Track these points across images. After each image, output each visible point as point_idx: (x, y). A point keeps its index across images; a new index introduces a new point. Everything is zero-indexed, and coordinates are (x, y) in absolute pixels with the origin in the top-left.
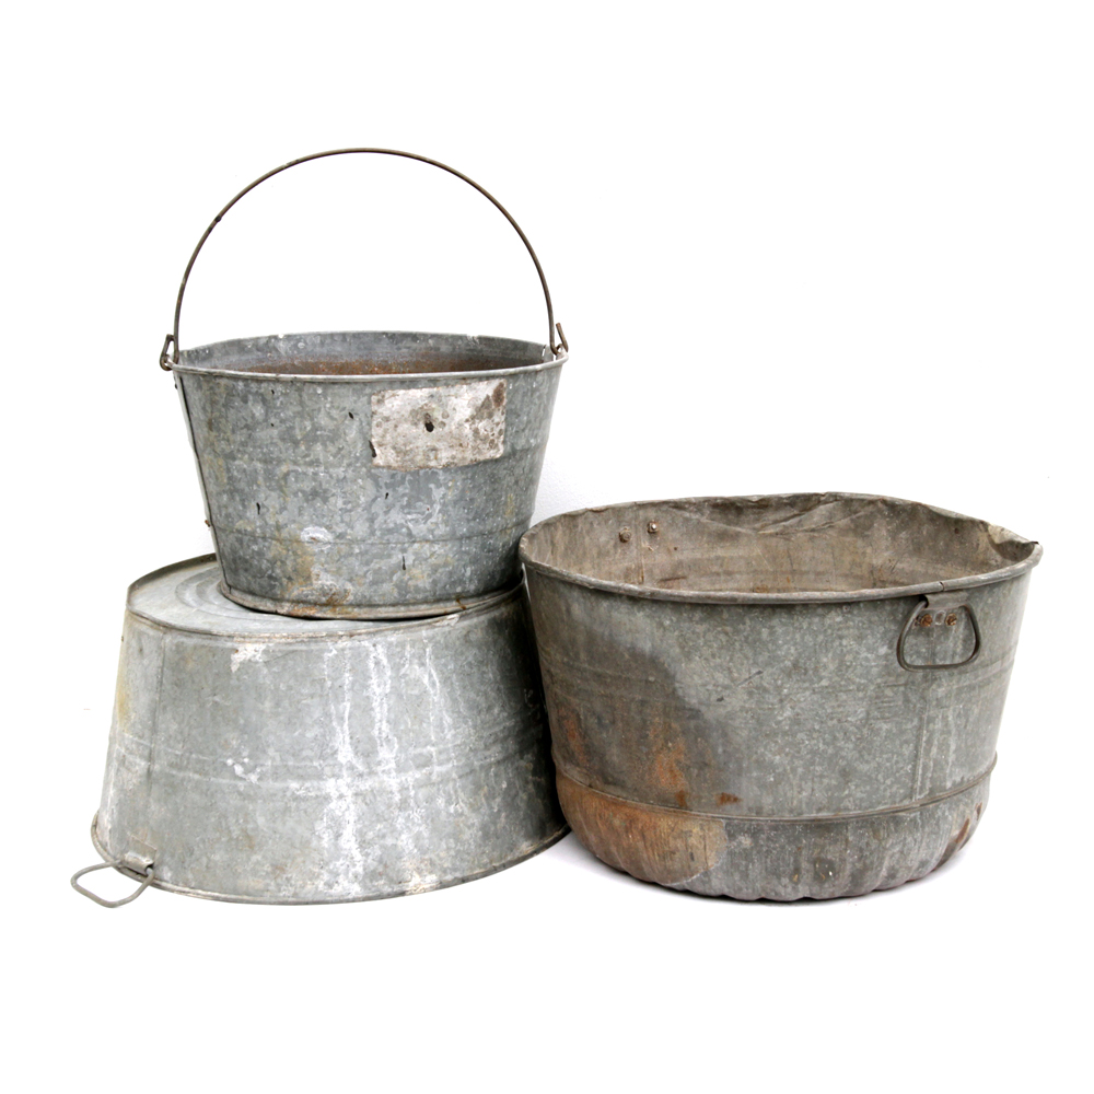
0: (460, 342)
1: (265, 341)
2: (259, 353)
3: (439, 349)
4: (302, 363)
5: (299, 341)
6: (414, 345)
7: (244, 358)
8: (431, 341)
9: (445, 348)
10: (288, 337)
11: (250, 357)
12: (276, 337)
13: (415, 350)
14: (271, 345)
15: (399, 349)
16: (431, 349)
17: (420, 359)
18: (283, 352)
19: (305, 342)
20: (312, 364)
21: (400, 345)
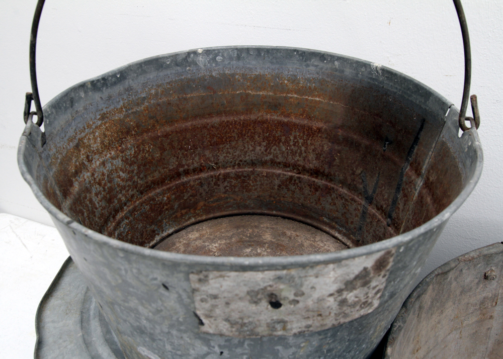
0: (363, 69)
1: (184, 56)
2: (179, 68)
3: (343, 71)
4: (219, 74)
5: (217, 55)
6: (321, 64)
7: (161, 74)
8: (336, 63)
9: (348, 72)
10: (208, 52)
11: (169, 72)
12: (195, 53)
13: (321, 69)
14: (190, 60)
15: (307, 66)
16: (336, 70)
17: (325, 77)
18: (202, 66)
19: (223, 56)
20: (230, 75)
21: (308, 62)
